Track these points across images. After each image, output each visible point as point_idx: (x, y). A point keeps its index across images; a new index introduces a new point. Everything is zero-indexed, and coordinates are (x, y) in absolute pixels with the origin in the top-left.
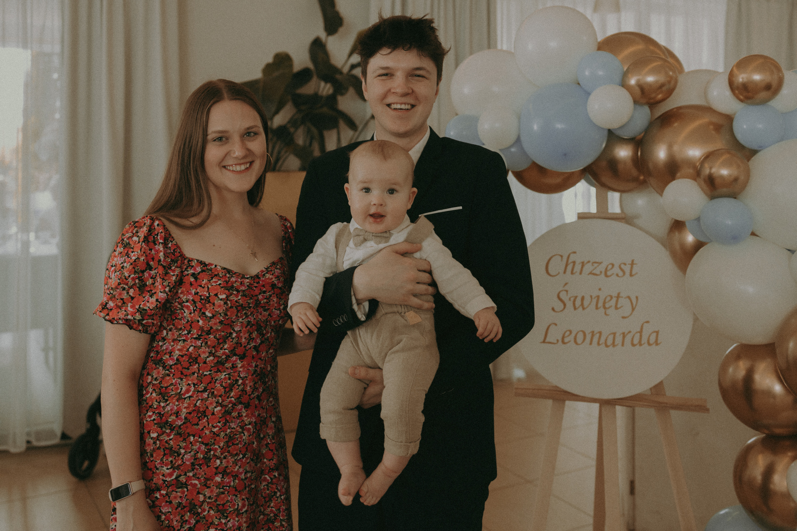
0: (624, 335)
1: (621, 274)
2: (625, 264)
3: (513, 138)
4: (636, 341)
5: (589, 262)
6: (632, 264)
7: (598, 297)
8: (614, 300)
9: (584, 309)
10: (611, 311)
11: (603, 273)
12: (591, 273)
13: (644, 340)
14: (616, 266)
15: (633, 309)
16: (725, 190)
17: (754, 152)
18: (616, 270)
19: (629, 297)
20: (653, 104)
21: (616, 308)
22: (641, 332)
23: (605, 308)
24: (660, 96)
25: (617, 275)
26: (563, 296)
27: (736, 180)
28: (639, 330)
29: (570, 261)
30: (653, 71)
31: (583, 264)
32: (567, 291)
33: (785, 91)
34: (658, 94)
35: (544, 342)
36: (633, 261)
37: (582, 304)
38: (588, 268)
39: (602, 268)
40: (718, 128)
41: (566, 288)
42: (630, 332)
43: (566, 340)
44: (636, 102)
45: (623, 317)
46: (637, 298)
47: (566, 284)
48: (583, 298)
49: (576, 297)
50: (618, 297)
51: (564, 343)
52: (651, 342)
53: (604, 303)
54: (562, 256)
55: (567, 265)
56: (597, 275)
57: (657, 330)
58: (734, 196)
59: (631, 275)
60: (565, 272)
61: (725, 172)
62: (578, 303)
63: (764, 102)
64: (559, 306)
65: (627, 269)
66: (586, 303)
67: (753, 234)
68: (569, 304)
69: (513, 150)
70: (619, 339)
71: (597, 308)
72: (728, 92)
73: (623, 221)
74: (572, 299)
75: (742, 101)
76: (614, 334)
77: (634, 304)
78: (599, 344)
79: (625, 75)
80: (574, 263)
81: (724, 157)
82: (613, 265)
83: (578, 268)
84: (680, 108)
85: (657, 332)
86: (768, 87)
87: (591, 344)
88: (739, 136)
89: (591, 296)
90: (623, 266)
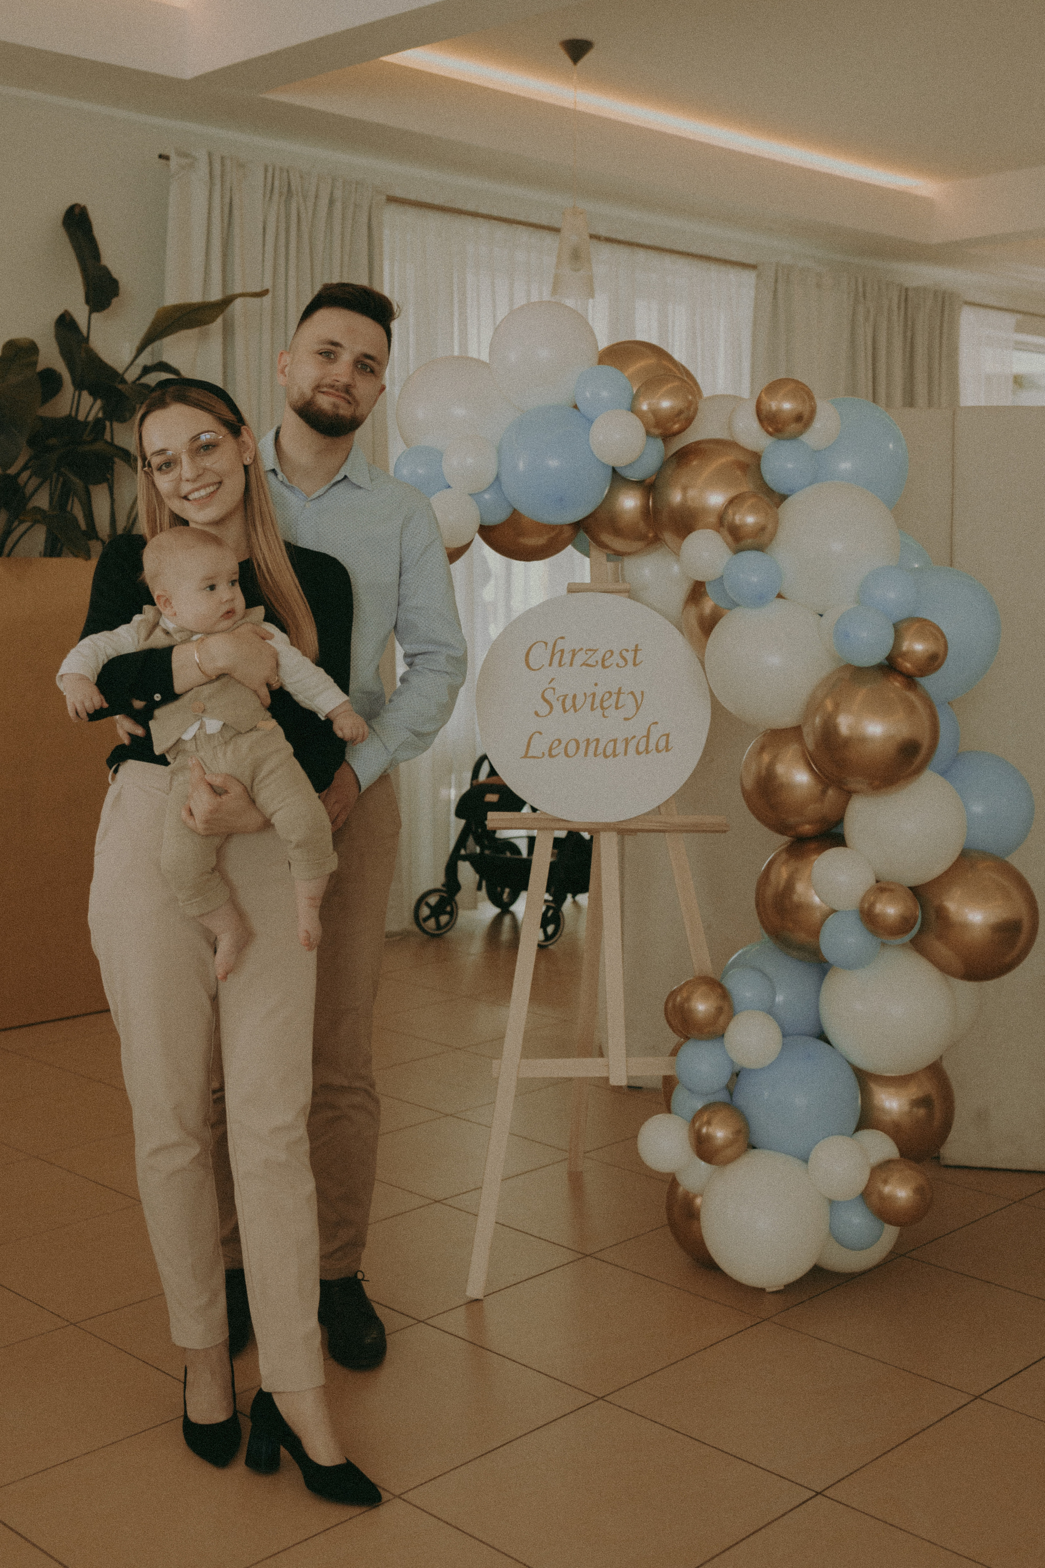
0: (627, 742)
1: (622, 663)
2: (627, 651)
3: (491, 478)
4: (642, 748)
5: (582, 649)
6: (636, 650)
7: (594, 695)
8: (614, 697)
9: (576, 711)
10: (611, 712)
11: (600, 663)
12: (584, 664)
13: (652, 746)
14: (616, 653)
15: (638, 708)
16: (749, 541)
17: (784, 498)
18: (616, 659)
19: (632, 693)
20: (667, 437)
21: (617, 708)
22: (648, 737)
23: (602, 708)
24: (676, 427)
25: (617, 665)
26: (549, 695)
27: (763, 529)
28: (645, 734)
29: (557, 649)
30: (670, 394)
31: (574, 653)
32: (554, 689)
33: (817, 424)
34: (675, 423)
35: (526, 756)
36: (637, 646)
37: (574, 706)
38: (580, 658)
39: (599, 656)
40: (744, 467)
41: (552, 685)
42: (634, 737)
43: (554, 752)
44: (648, 433)
45: (626, 719)
46: (642, 693)
47: (553, 679)
48: (575, 697)
49: (566, 696)
50: (619, 693)
51: (551, 755)
52: (660, 748)
53: (602, 701)
54: (546, 644)
55: (553, 654)
56: (592, 666)
57: (667, 733)
58: (760, 548)
59: (635, 664)
60: (550, 665)
61: (750, 520)
62: (569, 703)
63: (794, 437)
64: (544, 709)
65: (629, 656)
66: (579, 702)
67: (780, 596)
68: (557, 706)
69: (487, 496)
70: (620, 747)
71: (592, 709)
72: (755, 424)
73: (627, 594)
74: (562, 698)
75: (771, 434)
76: (615, 741)
77: (639, 701)
78: (595, 755)
79: (635, 398)
80: (562, 651)
81: (750, 502)
82: (612, 653)
83: (567, 658)
84: (698, 443)
85: (668, 735)
86: (799, 418)
87: (586, 754)
88: (767, 478)
89: (585, 694)
90: (624, 653)
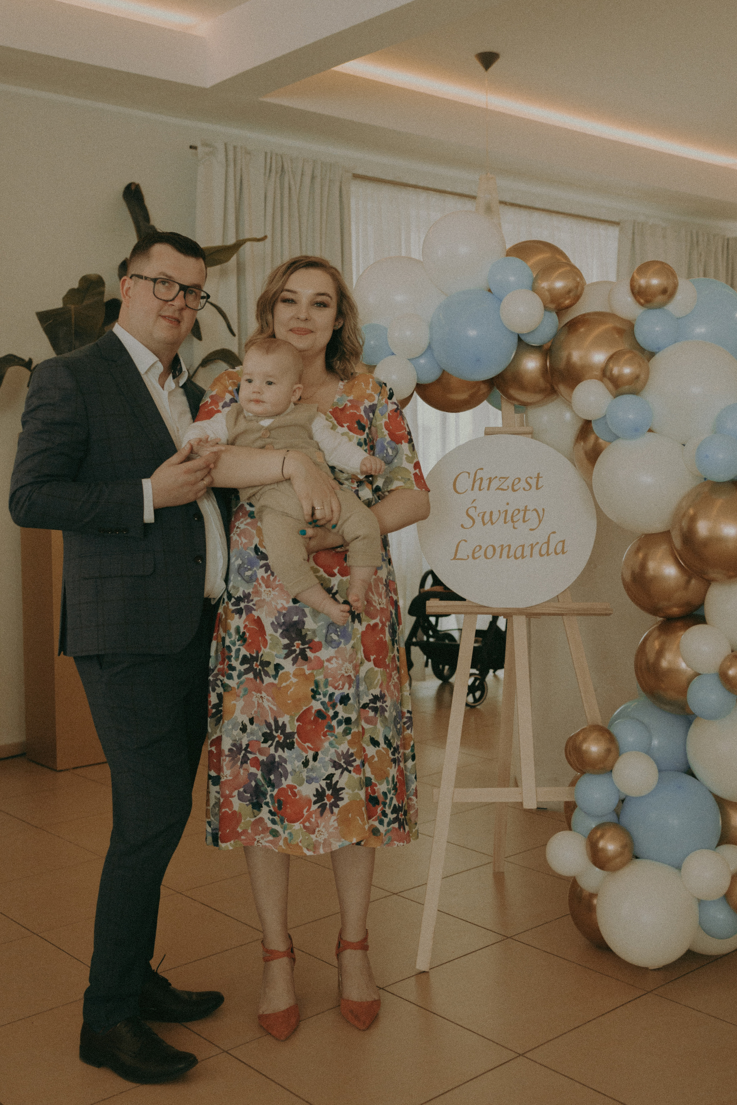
0: (532, 547)
1: (527, 487)
2: (531, 478)
3: (425, 347)
4: (543, 552)
5: (496, 477)
6: (538, 477)
7: (506, 511)
8: (522, 513)
9: (492, 523)
10: (519, 524)
11: (510, 488)
12: (498, 489)
13: (551, 550)
14: (523, 479)
15: (540, 521)
16: (627, 387)
17: (652, 354)
18: (523, 484)
19: (535, 510)
20: (560, 311)
21: (524, 521)
22: (548, 543)
23: (513, 522)
24: (567, 302)
25: (524, 489)
26: (472, 512)
27: (637, 377)
28: (547, 541)
29: (478, 477)
30: (561, 277)
31: (490, 480)
32: (475, 507)
33: (679, 297)
34: (566, 299)
35: (454, 558)
36: (539, 474)
37: (491, 519)
38: (495, 484)
39: (509, 482)
40: (620, 332)
41: (474, 505)
42: (538, 543)
43: (476, 555)
44: (546, 308)
45: (531, 530)
46: (543, 510)
47: (474, 500)
48: (491, 513)
49: (485, 513)
50: (526, 510)
51: (474, 558)
52: (558, 552)
53: (512, 517)
54: (469, 473)
55: (474, 481)
56: (506, 490)
57: (562, 539)
58: (635, 392)
59: (537, 488)
60: (472, 490)
61: (627, 370)
62: (487, 518)
63: (661, 306)
64: (468, 523)
65: (533, 482)
66: (495, 518)
67: (650, 430)
68: (478, 520)
69: (422, 361)
70: (527, 551)
71: (505, 522)
72: (630, 299)
73: (530, 435)
74: (481, 515)
75: (642, 305)
76: (523, 546)
77: (541, 517)
78: (508, 557)
79: (535, 281)
80: (481, 479)
81: (627, 356)
82: (519, 479)
83: (485, 483)
84: (584, 315)
85: (563, 542)
86: (664, 291)
87: (501, 557)
88: (640, 338)
89: (499, 511)
90: (529, 480)
